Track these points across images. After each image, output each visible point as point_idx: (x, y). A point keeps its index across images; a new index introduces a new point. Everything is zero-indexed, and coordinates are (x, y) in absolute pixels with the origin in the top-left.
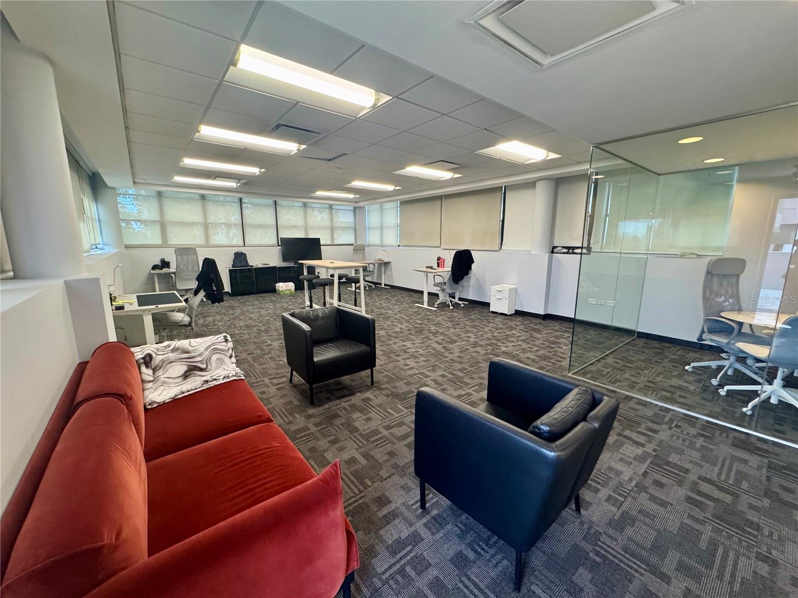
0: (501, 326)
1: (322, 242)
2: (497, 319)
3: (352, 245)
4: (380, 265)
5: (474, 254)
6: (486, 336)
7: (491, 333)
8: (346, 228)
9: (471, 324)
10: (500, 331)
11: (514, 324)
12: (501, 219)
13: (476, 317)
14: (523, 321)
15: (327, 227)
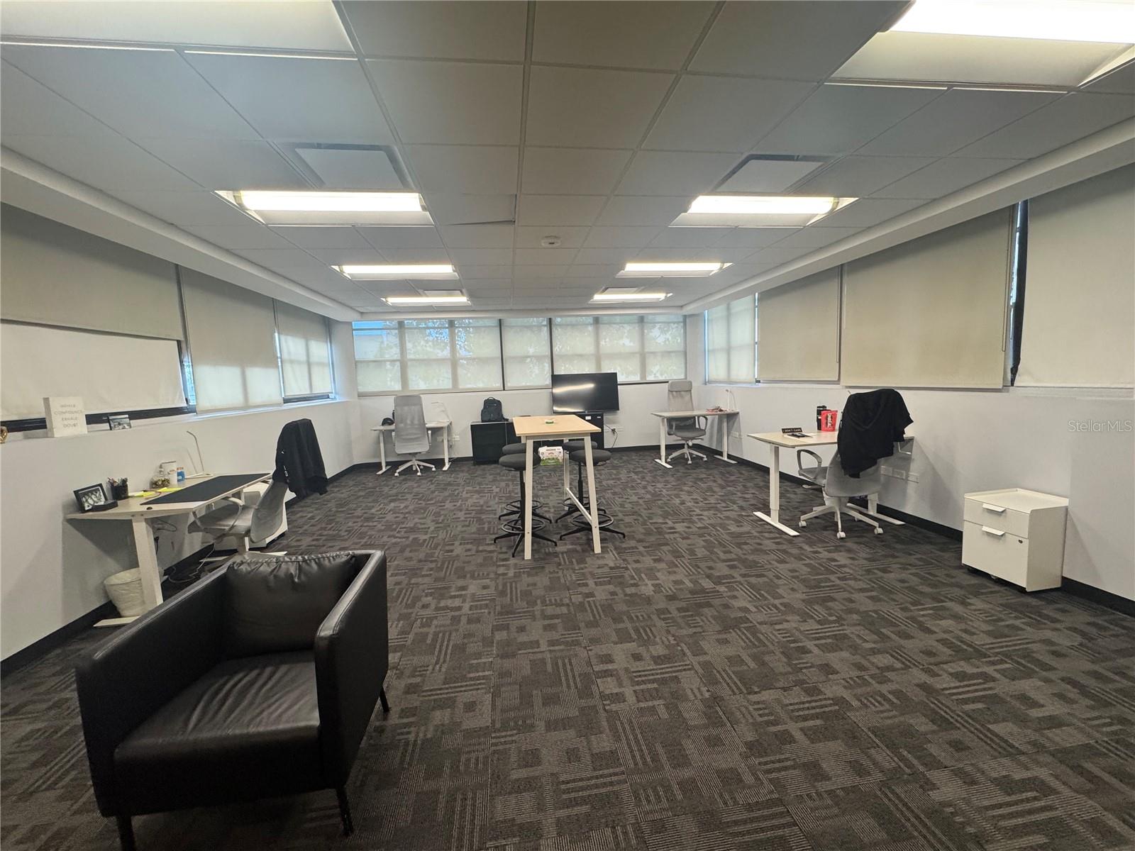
0: (981, 640)
1: (620, 379)
2: (978, 603)
3: (667, 382)
4: (721, 417)
5: (909, 399)
6: (898, 681)
7: (927, 671)
8: (668, 353)
9: (869, 606)
10: (970, 670)
11: (1048, 642)
12: (1013, 300)
13: (903, 581)
14: (1093, 631)
15: (633, 354)
